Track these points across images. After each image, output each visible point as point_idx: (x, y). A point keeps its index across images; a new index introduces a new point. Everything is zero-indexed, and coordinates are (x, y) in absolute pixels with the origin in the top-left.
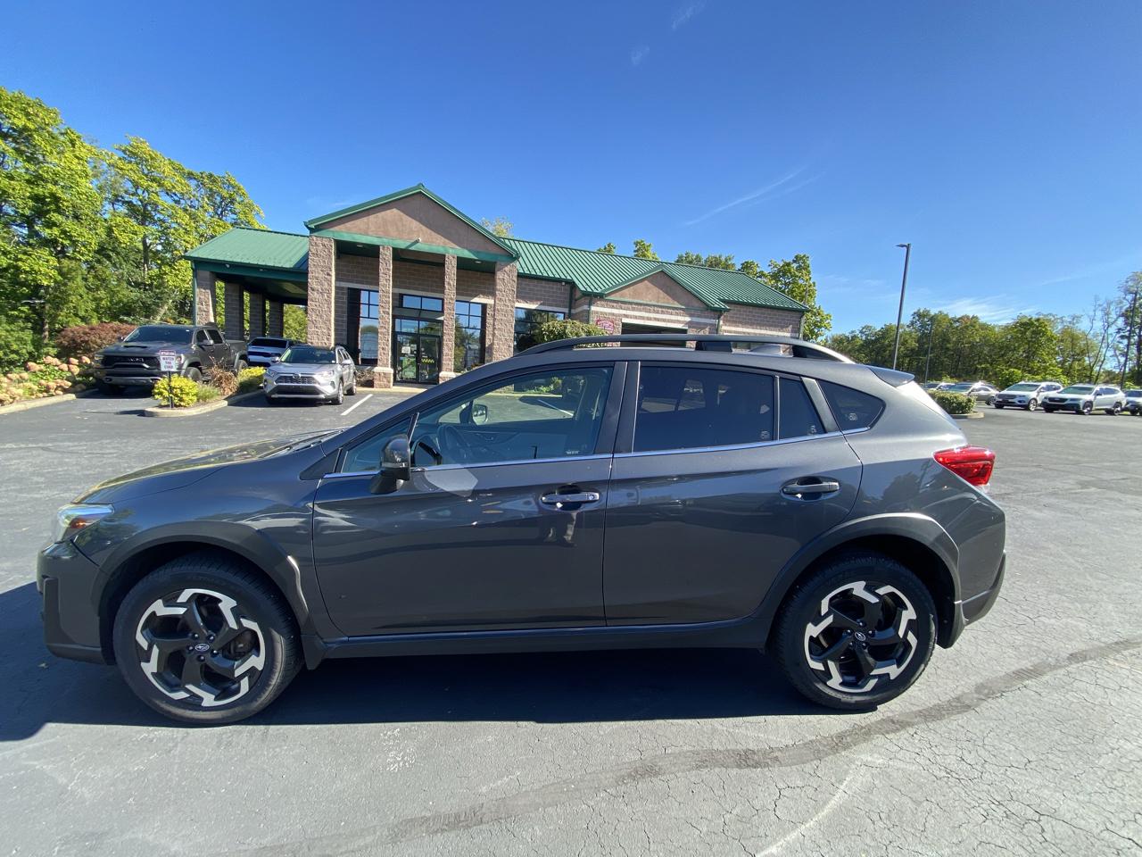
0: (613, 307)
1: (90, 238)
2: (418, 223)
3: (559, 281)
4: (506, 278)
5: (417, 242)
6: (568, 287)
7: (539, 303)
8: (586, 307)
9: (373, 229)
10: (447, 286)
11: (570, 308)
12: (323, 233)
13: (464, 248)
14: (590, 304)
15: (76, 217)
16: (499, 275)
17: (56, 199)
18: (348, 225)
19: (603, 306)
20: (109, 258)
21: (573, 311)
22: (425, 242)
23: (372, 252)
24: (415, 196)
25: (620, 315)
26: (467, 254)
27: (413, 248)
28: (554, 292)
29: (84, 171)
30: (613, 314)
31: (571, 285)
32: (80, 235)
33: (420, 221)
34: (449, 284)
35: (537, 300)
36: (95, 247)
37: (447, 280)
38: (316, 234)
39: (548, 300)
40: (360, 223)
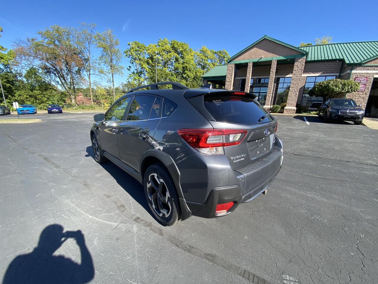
0: (368, 69)
1: (192, 75)
2: (263, 51)
3: (335, 60)
4: (300, 64)
5: (262, 58)
6: (341, 63)
7: (321, 73)
8: (348, 71)
9: (247, 57)
10: (271, 73)
11: (340, 73)
12: (232, 62)
13: (280, 56)
14: (352, 69)
15: (190, 71)
16: (296, 64)
17: (186, 67)
18: (239, 58)
19: (361, 70)
20: (195, 80)
21: (342, 74)
22: (264, 57)
23: (246, 65)
24: (263, 40)
25: (372, 74)
26: (281, 58)
27: (260, 61)
28: (332, 66)
29: (192, 58)
30: (368, 73)
31: (343, 61)
32: (190, 75)
33: (264, 50)
34: (272, 72)
35: (320, 71)
36: (193, 78)
37: (271, 70)
38: (229, 63)
39: (327, 71)
40: (243, 56)
